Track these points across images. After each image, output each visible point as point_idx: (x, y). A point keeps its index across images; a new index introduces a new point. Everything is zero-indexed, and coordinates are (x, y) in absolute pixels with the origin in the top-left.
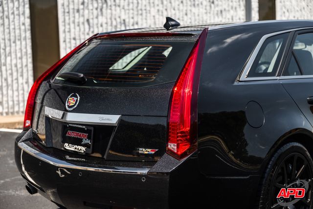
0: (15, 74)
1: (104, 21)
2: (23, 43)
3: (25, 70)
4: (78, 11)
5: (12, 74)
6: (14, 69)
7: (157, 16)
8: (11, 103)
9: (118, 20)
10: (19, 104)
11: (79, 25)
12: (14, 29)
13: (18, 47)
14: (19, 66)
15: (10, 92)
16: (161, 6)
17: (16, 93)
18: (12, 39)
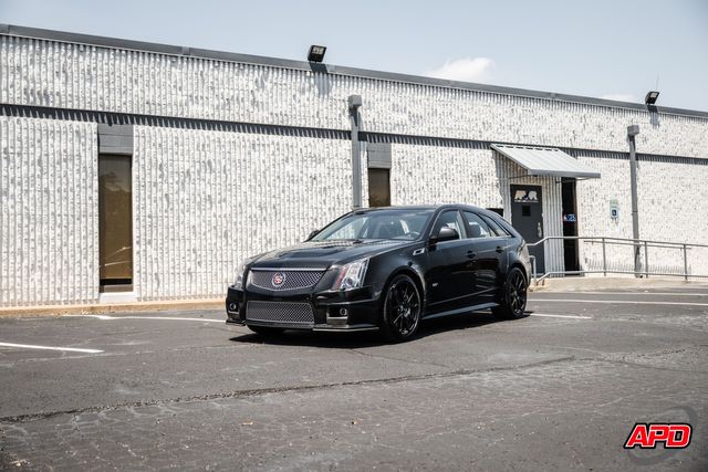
0: (78, 256)
1: (186, 196)
2: (90, 220)
3: (90, 250)
4: (156, 184)
5: (73, 256)
6: (77, 249)
7: (248, 193)
8: (71, 290)
9: (203, 196)
10: (80, 292)
11: (156, 201)
12: (80, 203)
13: (83, 225)
14: (83, 246)
15: (71, 277)
16: (253, 181)
17: (77, 279)
18: (77, 215)
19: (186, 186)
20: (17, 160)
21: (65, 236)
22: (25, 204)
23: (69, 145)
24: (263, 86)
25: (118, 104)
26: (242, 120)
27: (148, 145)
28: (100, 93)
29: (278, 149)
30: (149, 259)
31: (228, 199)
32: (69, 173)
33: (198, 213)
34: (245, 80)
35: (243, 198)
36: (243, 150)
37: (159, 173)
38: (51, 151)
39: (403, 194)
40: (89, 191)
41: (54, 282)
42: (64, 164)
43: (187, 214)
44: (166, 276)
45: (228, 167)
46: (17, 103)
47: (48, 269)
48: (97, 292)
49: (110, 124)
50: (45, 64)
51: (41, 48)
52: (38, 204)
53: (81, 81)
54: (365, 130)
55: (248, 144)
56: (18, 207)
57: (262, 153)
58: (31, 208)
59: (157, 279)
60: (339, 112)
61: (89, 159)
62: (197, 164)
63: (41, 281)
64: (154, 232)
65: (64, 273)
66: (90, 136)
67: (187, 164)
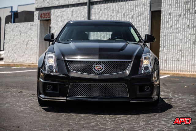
19: (180, 21)
30: (164, 54)
32: (141, 20)
33: (184, 33)
37: (170, 17)
42: (139, 17)
44: (170, 61)
59: (166, 62)
61: (147, 14)
62: (184, 11)
64: (167, 42)
66: (147, 5)
67: (180, 11)
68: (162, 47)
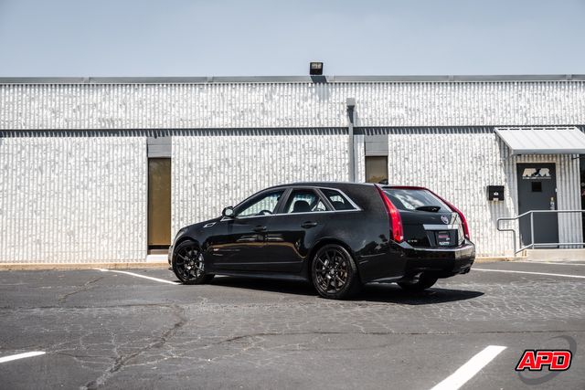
0: (132, 229)
1: (210, 185)
2: (141, 204)
3: (140, 226)
4: (187, 177)
5: (129, 229)
6: (132, 225)
8: (127, 252)
9: (222, 185)
10: (133, 254)
11: (187, 190)
12: (134, 193)
13: (136, 208)
14: (136, 222)
15: (127, 244)
16: (263, 171)
17: (131, 244)
18: (132, 200)
19: (210, 177)
20: (94, 165)
21: (123, 216)
22: (99, 195)
23: (128, 154)
24: (271, 99)
25: (161, 122)
26: (254, 126)
27: (181, 150)
28: (148, 116)
29: (284, 146)
31: (242, 186)
32: (127, 172)
33: (218, 197)
34: (257, 95)
35: (254, 185)
36: (254, 149)
37: (189, 169)
38: (115, 158)
39: (399, 176)
40: (140, 184)
41: (116, 247)
42: (124, 167)
43: (210, 198)
45: (242, 162)
46: (95, 128)
47: (112, 238)
48: (144, 255)
49: (156, 137)
50: (113, 100)
51: (110, 90)
52: (107, 195)
53: (136, 109)
54: (362, 125)
55: (258, 144)
56: (94, 197)
57: (270, 150)
58: (102, 197)
60: (338, 112)
61: (140, 162)
62: (218, 161)
63: (107, 246)
64: (185, 212)
65: (123, 241)
66: (140, 146)
67: (210, 162)
68: (177, 219)
